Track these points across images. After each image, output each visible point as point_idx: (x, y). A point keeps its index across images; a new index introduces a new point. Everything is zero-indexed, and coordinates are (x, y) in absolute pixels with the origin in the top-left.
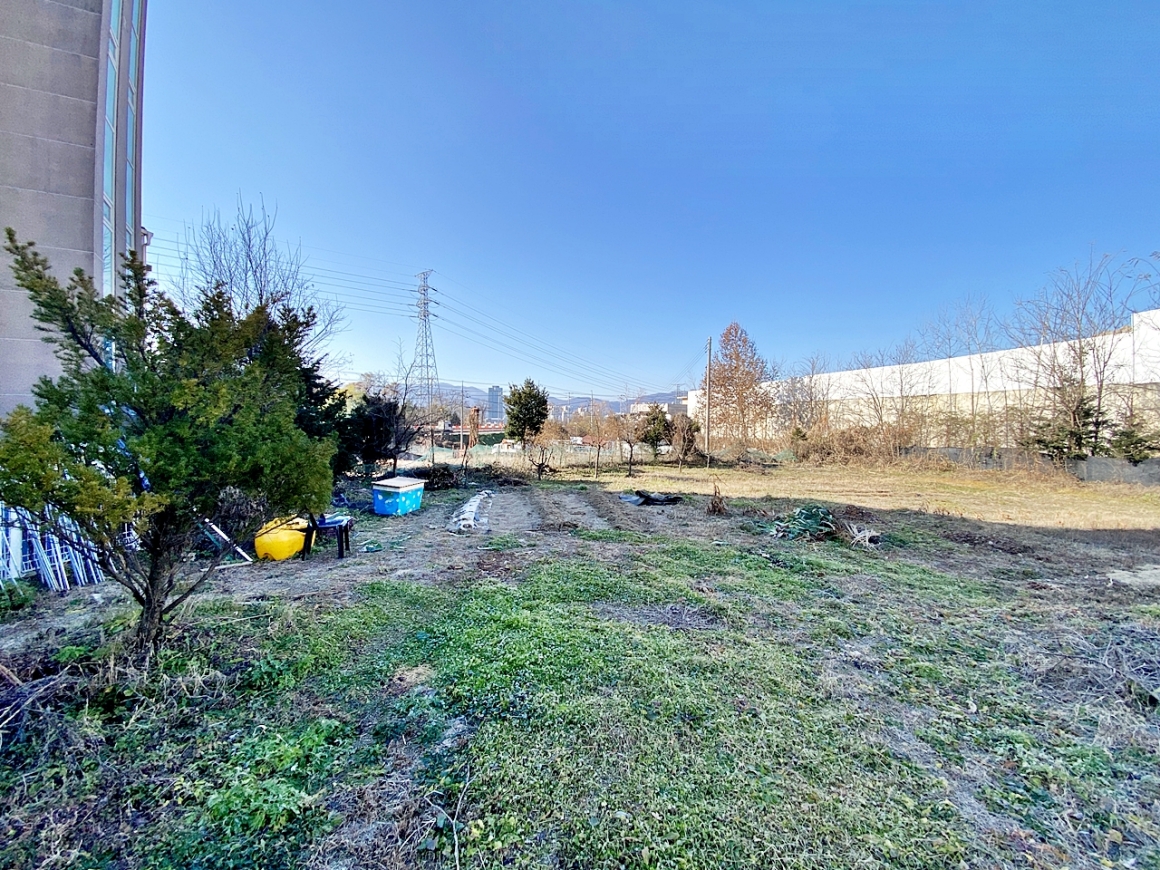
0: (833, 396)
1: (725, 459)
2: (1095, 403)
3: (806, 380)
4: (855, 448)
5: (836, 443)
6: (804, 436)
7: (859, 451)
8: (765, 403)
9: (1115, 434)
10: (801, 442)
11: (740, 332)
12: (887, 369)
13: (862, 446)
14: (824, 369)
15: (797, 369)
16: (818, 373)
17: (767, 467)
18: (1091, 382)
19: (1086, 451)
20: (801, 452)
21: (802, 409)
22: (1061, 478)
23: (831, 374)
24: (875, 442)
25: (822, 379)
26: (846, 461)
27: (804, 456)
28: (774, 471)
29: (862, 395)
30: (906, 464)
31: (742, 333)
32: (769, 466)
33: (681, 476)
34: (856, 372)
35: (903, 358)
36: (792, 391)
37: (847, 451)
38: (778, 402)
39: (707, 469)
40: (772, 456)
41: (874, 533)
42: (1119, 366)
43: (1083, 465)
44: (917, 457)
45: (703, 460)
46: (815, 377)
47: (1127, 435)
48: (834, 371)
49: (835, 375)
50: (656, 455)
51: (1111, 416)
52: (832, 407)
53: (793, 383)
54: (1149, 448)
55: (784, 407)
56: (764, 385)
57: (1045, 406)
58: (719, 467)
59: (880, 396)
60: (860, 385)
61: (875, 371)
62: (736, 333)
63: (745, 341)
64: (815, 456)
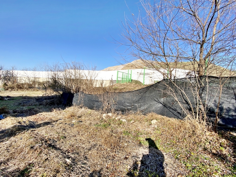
5: (15, 87)
6: (7, 85)
12: (31, 72)
21: (10, 78)
24: (25, 86)
25: (16, 72)
26: (17, 90)
27: (7, 89)
29: (26, 77)
30: (31, 90)
34: (24, 71)
36: (7, 73)
48: (19, 70)
52: (18, 78)
55: (4, 77)
57: (51, 81)
59: (30, 77)
60: (25, 74)
64: (10, 89)
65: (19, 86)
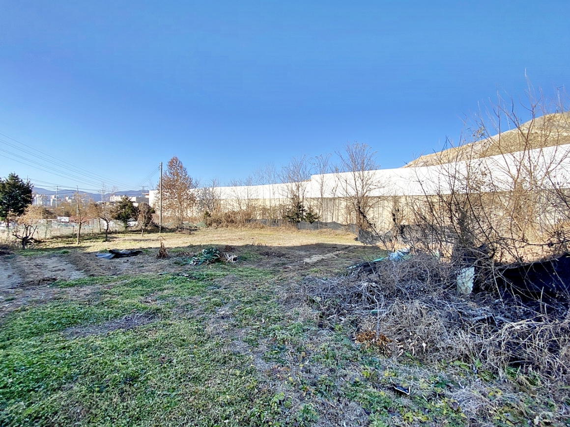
0: (222, 197)
1: (170, 228)
2: (302, 204)
3: (211, 189)
4: (230, 220)
5: (223, 218)
6: (210, 215)
7: (232, 221)
8: (192, 199)
9: (306, 214)
10: (208, 218)
11: (178, 162)
12: (243, 187)
13: (233, 219)
14: (218, 185)
15: (206, 184)
16: (216, 187)
17: (192, 230)
18: (301, 197)
19: (300, 220)
20: (208, 222)
21: (209, 202)
22: (294, 229)
23: (222, 188)
24: (239, 218)
25: (217, 190)
26: (227, 226)
27: (209, 225)
28: (195, 232)
29: (234, 198)
30: (249, 226)
31: (179, 163)
32: (193, 230)
33: (143, 238)
34: (231, 187)
35: (248, 184)
36: (205, 194)
37: (228, 221)
38: (198, 199)
39: (159, 233)
40: (195, 225)
41: (235, 256)
42: (308, 192)
43: (299, 224)
44: (253, 223)
45: (157, 229)
46: (215, 188)
47: (309, 214)
48: (223, 186)
49: (223, 188)
50: (126, 227)
51: (306, 208)
52: (222, 202)
53: (205, 190)
54: (315, 218)
55: (201, 201)
56: (191, 190)
57: (289, 204)
58: (167, 232)
59: (240, 198)
60: (233, 193)
61: (238, 188)
62: (176, 162)
63: (181, 167)
64: (214, 225)
65: (229, 217)
